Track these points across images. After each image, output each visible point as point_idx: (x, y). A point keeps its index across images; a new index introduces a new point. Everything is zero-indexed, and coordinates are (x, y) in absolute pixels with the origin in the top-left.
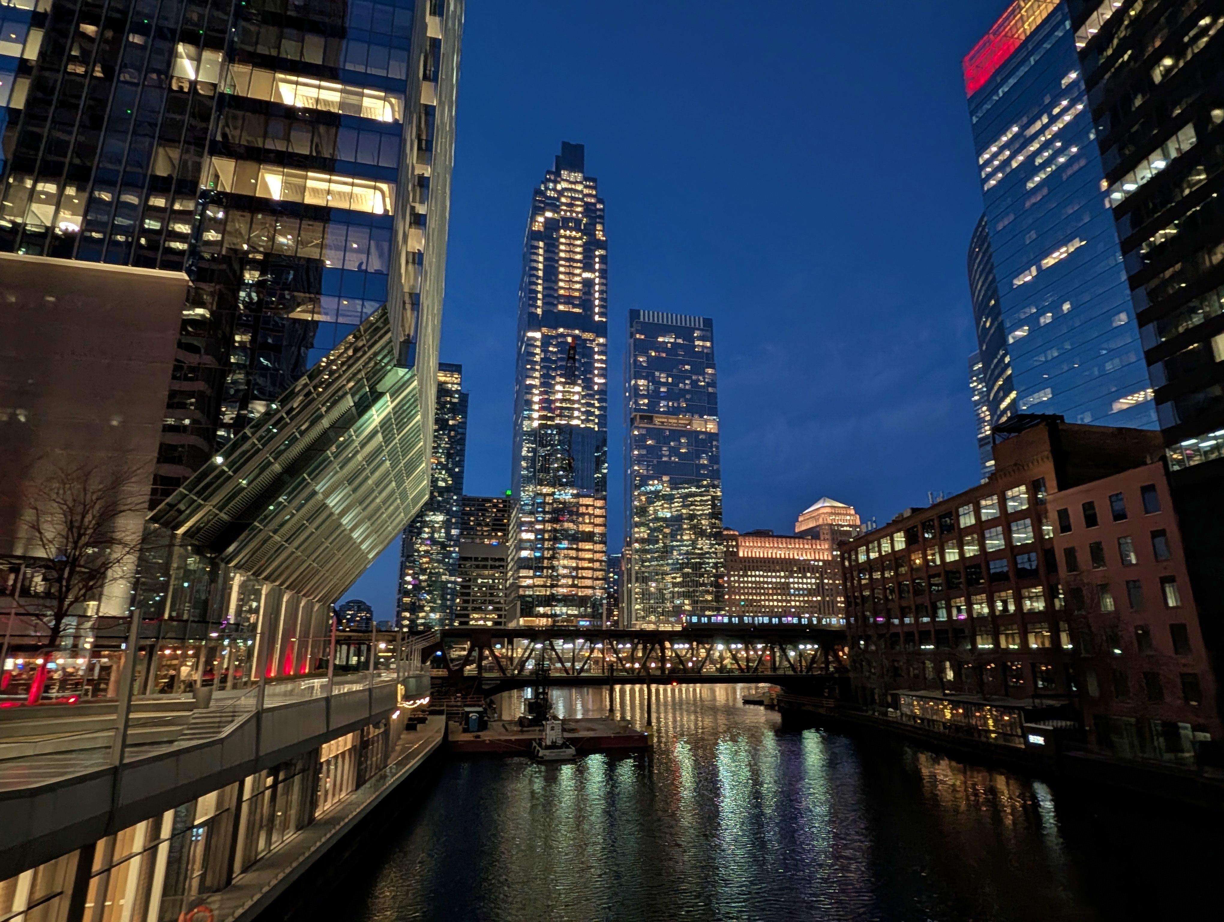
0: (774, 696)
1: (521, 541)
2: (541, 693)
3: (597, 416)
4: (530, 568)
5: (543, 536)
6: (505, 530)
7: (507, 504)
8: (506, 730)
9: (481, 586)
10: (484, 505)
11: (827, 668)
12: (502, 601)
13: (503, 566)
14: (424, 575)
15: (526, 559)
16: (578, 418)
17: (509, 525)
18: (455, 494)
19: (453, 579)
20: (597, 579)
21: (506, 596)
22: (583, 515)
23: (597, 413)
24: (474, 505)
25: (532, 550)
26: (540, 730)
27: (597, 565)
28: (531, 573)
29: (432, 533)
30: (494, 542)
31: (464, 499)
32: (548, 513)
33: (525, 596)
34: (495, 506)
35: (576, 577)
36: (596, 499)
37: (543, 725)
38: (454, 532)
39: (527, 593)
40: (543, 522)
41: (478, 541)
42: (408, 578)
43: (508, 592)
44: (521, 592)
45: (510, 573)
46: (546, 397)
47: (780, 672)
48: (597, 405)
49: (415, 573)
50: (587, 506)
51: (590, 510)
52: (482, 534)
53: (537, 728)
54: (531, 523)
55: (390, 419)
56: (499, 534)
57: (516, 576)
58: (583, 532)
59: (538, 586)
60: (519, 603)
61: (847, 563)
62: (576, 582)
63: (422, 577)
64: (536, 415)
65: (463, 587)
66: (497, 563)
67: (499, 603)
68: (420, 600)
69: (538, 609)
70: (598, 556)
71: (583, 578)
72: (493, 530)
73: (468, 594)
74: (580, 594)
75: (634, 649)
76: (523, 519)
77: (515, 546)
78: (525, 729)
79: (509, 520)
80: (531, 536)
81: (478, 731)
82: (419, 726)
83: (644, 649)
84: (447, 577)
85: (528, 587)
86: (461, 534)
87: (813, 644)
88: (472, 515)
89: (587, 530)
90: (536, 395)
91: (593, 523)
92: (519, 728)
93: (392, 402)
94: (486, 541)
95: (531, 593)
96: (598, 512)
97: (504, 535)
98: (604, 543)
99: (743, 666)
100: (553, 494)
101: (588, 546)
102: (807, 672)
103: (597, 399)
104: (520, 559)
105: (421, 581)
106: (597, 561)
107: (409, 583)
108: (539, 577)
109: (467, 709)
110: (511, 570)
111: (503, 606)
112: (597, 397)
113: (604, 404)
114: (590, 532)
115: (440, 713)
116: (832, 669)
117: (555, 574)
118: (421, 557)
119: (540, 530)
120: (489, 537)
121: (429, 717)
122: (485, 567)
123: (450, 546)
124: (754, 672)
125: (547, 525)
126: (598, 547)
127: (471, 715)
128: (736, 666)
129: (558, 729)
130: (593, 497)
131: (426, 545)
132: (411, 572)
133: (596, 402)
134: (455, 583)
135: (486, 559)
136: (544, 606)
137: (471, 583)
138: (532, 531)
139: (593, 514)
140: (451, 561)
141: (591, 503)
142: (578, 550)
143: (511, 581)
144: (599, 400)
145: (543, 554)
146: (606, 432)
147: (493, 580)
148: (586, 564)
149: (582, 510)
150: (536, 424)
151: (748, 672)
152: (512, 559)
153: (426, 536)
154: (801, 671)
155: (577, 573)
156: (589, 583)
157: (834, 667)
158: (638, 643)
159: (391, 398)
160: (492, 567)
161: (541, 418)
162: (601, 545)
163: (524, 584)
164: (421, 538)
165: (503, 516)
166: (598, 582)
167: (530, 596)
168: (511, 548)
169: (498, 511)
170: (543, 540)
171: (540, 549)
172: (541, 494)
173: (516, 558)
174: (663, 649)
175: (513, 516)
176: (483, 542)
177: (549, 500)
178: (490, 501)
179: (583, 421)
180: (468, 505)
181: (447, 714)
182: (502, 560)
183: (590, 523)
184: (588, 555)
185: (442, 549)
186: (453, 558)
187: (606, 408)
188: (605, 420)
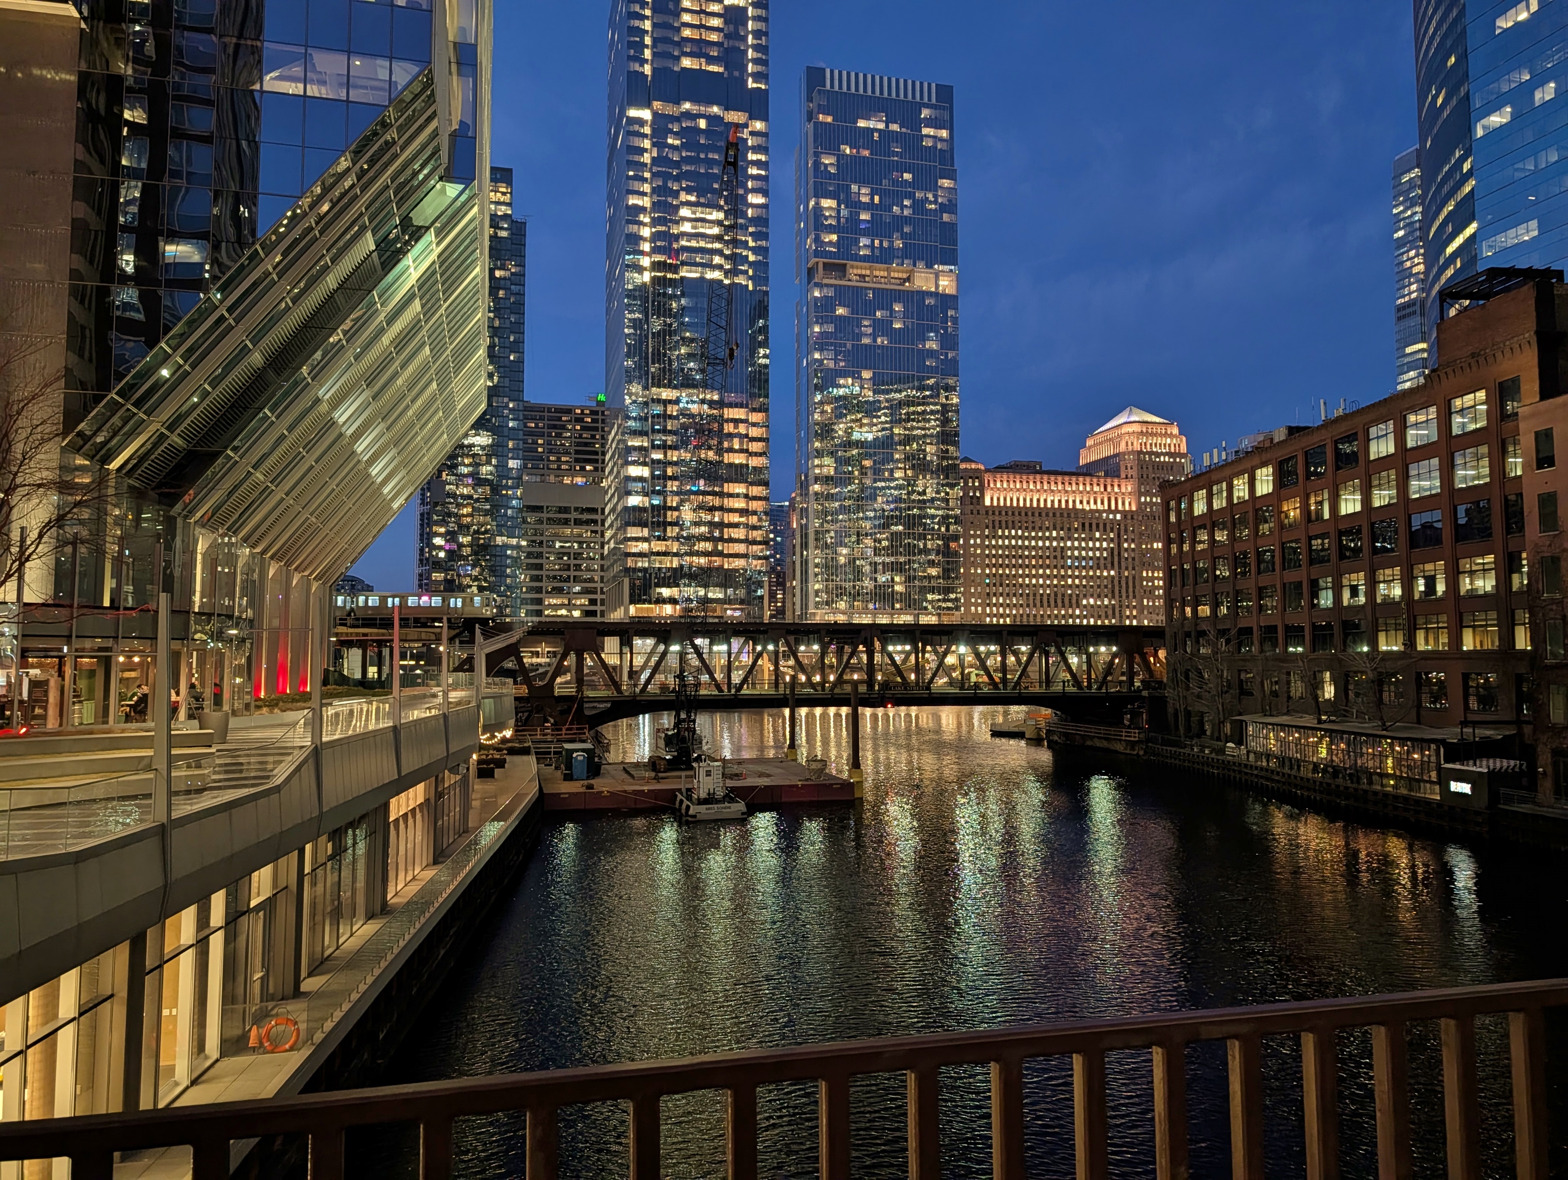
0: (1043, 724)
1: (628, 479)
2: (684, 720)
3: (751, 264)
4: (642, 524)
5: (665, 472)
6: (596, 461)
7: (600, 417)
8: (632, 776)
9: (560, 555)
10: (560, 419)
11: (1131, 682)
12: (596, 578)
13: (595, 522)
14: (465, 535)
15: (635, 509)
16: (720, 267)
17: (604, 454)
18: (510, 400)
19: (514, 541)
20: (754, 542)
21: (602, 570)
22: (730, 436)
23: (752, 258)
24: (542, 419)
25: (646, 495)
26: (687, 777)
27: (753, 520)
28: (646, 532)
29: (476, 465)
30: (579, 480)
31: (526, 409)
32: (671, 432)
33: (635, 570)
34: (579, 420)
35: (721, 539)
36: (754, 410)
37: (692, 768)
38: (513, 464)
39: (640, 564)
40: (664, 447)
41: (552, 479)
42: (438, 541)
43: (606, 563)
44: (630, 563)
45: (608, 534)
46: (663, 228)
47: (1058, 688)
48: (751, 244)
49: (448, 533)
50: (736, 422)
51: (742, 429)
52: (559, 468)
53: (683, 774)
54: (641, 449)
55: (434, 272)
56: (588, 468)
57: (620, 536)
58: (731, 465)
59: (658, 554)
60: (626, 581)
61: (1173, 519)
62: (720, 548)
63: (465, 540)
64: (646, 262)
65: (529, 555)
66: (586, 516)
67: (591, 580)
68: (459, 575)
69: (658, 590)
70: (755, 505)
71: (731, 540)
72: (577, 460)
73: (540, 567)
74: (726, 566)
75: (824, 653)
76: (630, 444)
77: (617, 489)
78: (661, 775)
79: (603, 445)
80: (645, 472)
81: (588, 778)
82: (497, 772)
83: (840, 653)
84: (505, 538)
85: (641, 555)
86: (525, 466)
87: (1109, 644)
88: (542, 435)
89: (737, 462)
90: (645, 225)
91: (747, 451)
92: (653, 774)
93: (438, 244)
94: (567, 481)
95: (646, 565)
96: (754, 432)
97: (596, 469)
98: (766, 484)
99: (997, 680)
100: (677, 401)
101: (740, 489)
102: (1100, 688)
103: (751, 234)
104: (626, 509)
105: (461, 546)
106: (755, 513)
107: (440, 548)
108: (659, 538)
109: (567, 746)
110: (611, 526)
111: (599, 585)
112: (751, 229)
113: (764, 243)
114: (741, 465)
115: (525, 751)
116: (1137, 684)
117: (685, 534)
118: (459, 506)
119: (659, 461)
120: (571, 472)
121: (508, 758)
122: (566, 522)
123: (508, 488)
124: (1014, 688)
125: (669, 453)
126: (756, 491)
127: (575, 755)
128: (986, 679)
129: (717, 775)
130: (747, 407)
131: (467, 486)
132: (442, 530)
133: (750, 239)
134: (518, 547)
135: (566, 510)
136: (669, 586)
137: (544, 549)
138: (644, 464)
139: (747, 436)
140: (509, 512)
141: (743, 417)
142: (721, 495)
143: (612, 545)
144: (756, 236)
145: (665, 502)
146: (766, 293)
147: (580, 543)
148: (735, 518)
149: (729, 428)
150: (647, 277)
151: (1005, 688)
152: (613, 510)
153: (465, 470)
154: (1089, 687)
155: (722, 532)
156: (741, 548)
157: (1142, 681)
158: (830, 643)
159: (436, 236)
160: (578, 522)
161: (656, 266)
162: (760, 488)
163: (634, 550)
164: (456, 475)
165: (593, 437)
166: (755, 547)
167: (645, 570)
168: (610, 492)
169: (583, 428)
170: (665, 477)
171: (659, 493)
172: (659, 401)
173: (619, 508)
174: (870, 654)
175: (610, 438)
176: (561, 482)
177: (673, 410)
178: (569, 411)
179: (727, 273)
180: (533, 419)
181: (537, 753)
182: (594, 510)
183: (741, 451)
184: (740, 504)
185: (492, 490)
186: (513, 508)
187: (766, 249)
188: (766, 272)
